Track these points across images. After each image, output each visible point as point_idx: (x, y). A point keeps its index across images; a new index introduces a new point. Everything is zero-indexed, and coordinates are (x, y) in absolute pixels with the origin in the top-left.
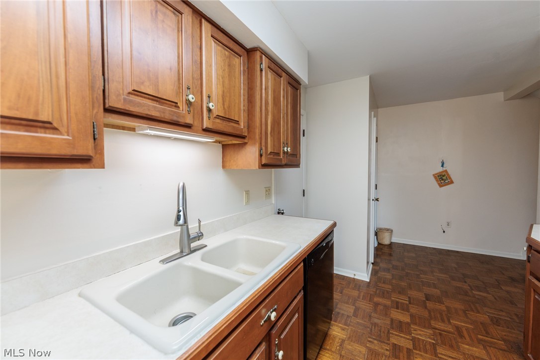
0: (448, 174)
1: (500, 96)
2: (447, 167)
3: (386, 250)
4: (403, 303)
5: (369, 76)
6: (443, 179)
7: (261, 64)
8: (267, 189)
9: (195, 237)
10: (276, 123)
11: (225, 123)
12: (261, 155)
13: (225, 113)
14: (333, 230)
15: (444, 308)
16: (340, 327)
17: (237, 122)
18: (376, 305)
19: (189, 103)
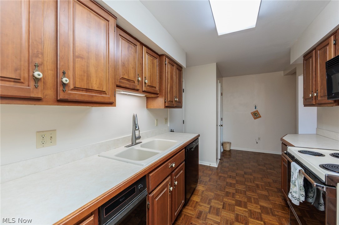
0: (258, 113)
1: (282, 73)
2: (258, 109)
3: (228, 153)
4: (233, 176)
5: (216, 63)
6: (256, 115)
7: (166, 61)
8: (166, 119)
9: (138, 138)
10: (172, 87)
11: (151, 88)
12: (165, 102)
13: (151, 84)
14: (198, 138)
15: (253, 177)
16: (202, 186)
17: (155, 87)
18: (221, 176)
19: (138, 81)
